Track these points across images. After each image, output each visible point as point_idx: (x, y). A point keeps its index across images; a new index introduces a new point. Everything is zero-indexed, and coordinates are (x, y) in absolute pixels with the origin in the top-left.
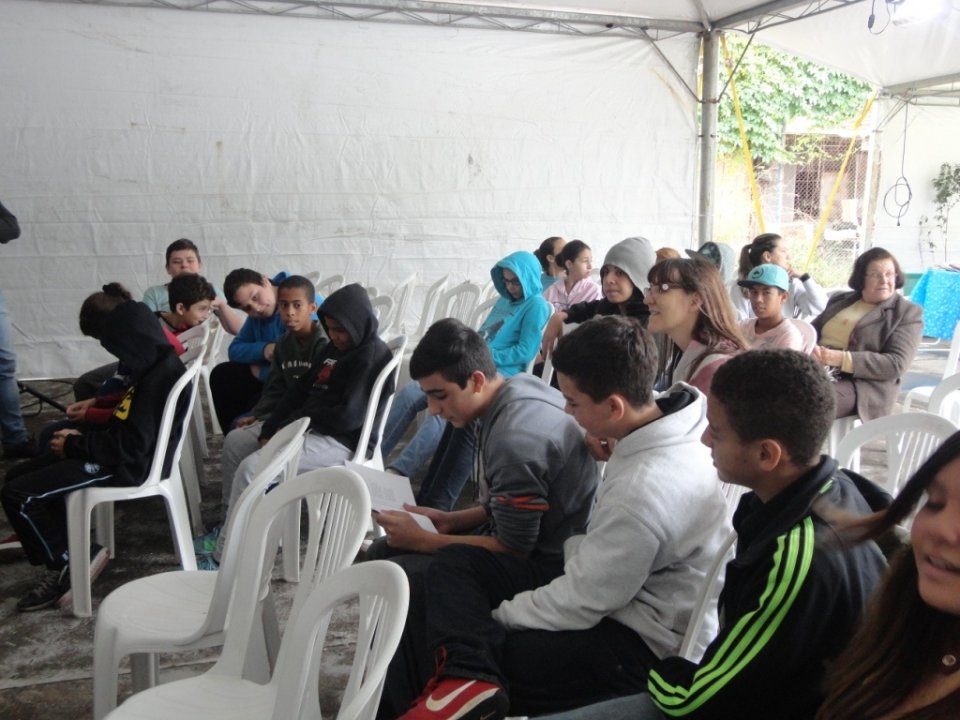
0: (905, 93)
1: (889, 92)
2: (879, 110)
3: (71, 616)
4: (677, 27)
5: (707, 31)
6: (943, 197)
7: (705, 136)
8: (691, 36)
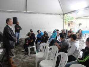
0: (77, 18)
1: (76, 18)
2: (75, 20)
3: (29, 55)
4: (62, 14)
5: (64, 14)
6: (80, 25)
7: (64, 21)
8: (63, 15)
